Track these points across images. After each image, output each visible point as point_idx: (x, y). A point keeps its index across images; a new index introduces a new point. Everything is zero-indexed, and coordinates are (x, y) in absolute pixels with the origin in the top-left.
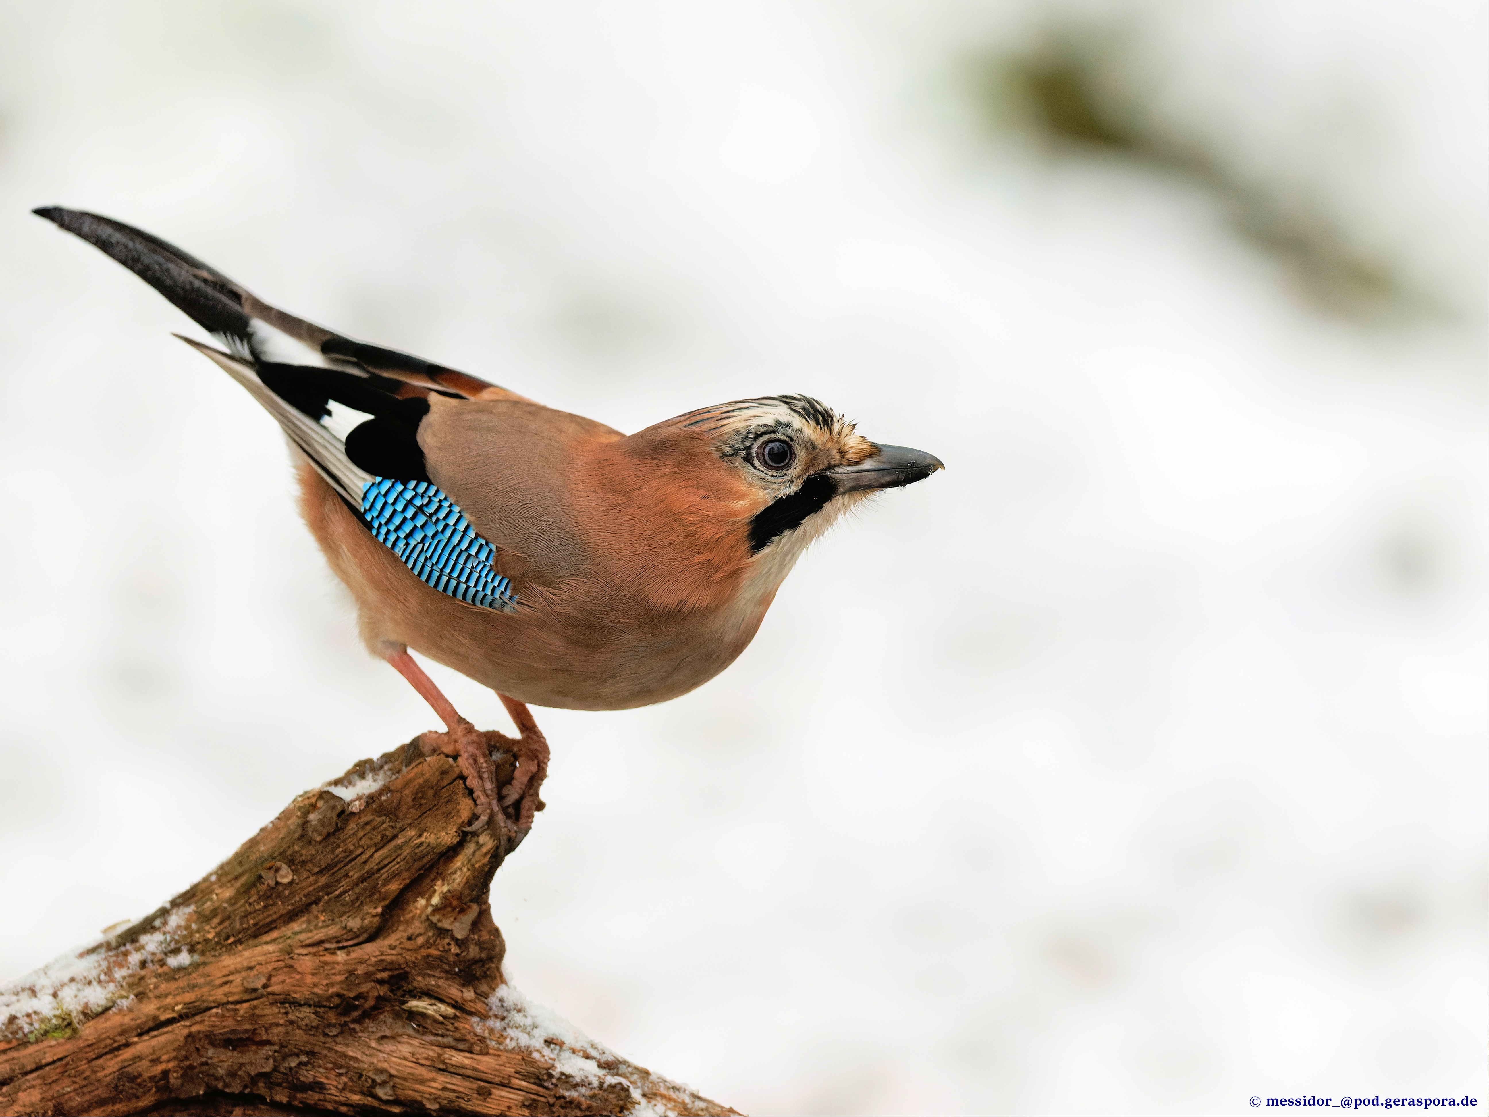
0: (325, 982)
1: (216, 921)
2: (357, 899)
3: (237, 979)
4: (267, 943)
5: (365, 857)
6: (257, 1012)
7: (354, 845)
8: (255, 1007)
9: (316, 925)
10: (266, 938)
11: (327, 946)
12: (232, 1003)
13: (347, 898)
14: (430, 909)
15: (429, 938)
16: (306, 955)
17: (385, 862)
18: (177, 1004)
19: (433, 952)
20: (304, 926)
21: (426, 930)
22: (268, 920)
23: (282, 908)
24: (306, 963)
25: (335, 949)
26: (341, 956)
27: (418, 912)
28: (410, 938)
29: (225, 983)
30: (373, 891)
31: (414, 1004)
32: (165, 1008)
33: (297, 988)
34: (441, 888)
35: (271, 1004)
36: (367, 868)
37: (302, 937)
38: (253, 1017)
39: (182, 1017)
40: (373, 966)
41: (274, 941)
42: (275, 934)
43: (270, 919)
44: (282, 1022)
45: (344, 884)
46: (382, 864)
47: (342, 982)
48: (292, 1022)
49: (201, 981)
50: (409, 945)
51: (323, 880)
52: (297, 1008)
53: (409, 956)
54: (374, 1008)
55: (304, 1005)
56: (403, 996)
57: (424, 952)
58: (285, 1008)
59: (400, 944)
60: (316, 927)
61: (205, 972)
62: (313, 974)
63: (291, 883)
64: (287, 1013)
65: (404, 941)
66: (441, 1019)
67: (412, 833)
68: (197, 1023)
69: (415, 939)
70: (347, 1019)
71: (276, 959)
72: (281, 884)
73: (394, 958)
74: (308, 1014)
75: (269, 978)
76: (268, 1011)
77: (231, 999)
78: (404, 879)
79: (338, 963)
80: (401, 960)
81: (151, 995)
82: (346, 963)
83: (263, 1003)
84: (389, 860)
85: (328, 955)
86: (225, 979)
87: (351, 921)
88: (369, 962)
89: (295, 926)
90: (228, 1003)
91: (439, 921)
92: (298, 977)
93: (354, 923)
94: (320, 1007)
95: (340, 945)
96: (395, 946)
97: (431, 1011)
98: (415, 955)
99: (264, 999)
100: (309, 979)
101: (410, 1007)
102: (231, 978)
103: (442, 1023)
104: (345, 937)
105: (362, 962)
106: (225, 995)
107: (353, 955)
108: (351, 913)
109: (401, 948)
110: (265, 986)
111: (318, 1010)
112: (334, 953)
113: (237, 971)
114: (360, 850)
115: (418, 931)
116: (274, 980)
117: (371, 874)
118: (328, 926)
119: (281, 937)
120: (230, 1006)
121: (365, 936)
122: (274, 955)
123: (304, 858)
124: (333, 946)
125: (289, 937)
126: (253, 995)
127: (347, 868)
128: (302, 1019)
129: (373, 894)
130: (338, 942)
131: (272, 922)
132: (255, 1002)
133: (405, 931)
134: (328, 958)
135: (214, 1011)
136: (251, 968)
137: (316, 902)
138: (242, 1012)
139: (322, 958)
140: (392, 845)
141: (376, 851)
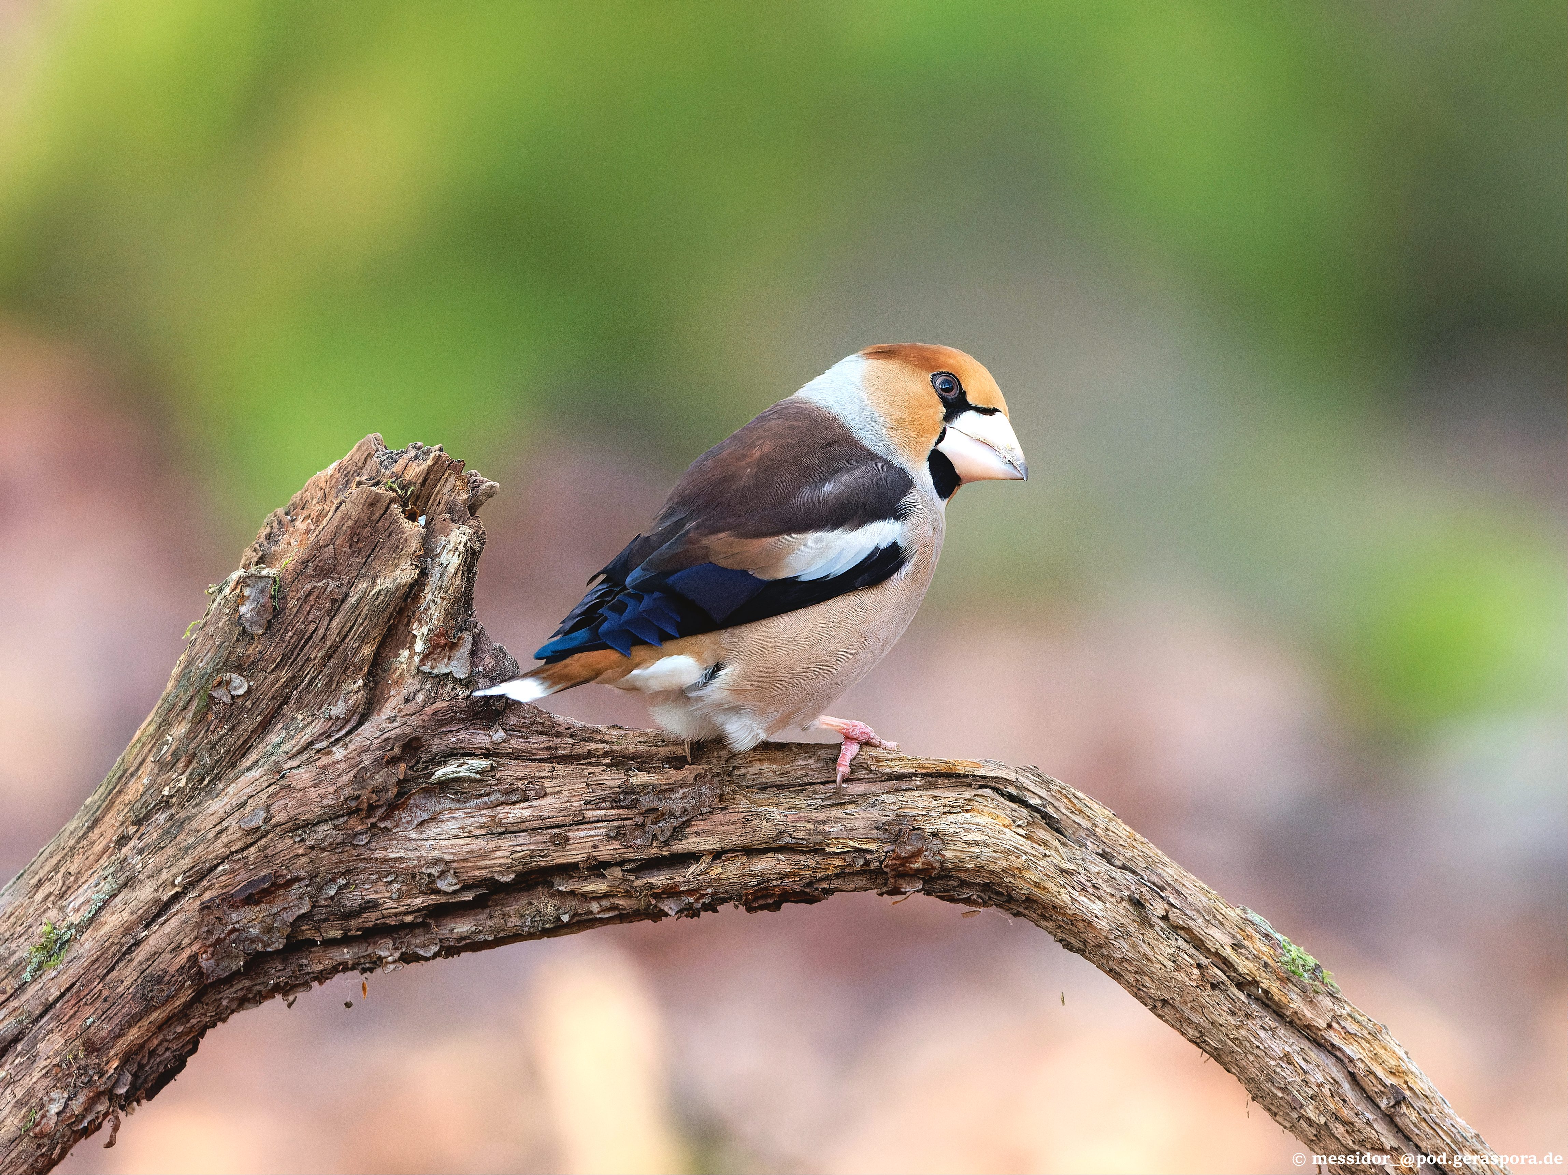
0: (332, 789)
1: (181, 765)
2: (331, 681)
3: (232, 822)
4: (248, 769)
5: (321, 631)
6: (270, 852)
7: (303, 623)
8: (265, 848)
9: (297, 728)
10: (247, 763)
11: (318, 746)
12: (236, 852)
13: (319, 683)
14: (417, 659)
15: (430, 691)
16: (299, 766)
17: (346, 629)
18: (175, 876)
19: (439, 705)
20: (283, 734)
21: (422, 683)
22: (240, 743)
23: (250, 723)
24: (303, 776)
25: (328, 747)
26: (339, 753)
27: (405, 666)
28: (407, 701)
29: (221, 832)
30: (345, 666)
31: (442, 772)
32: (164, 885)
33: (302, 809)
34: (420, 631)
35: (281, 837)
36: (328, 643)
37: (286, 747)
38: (267, 859)
39: (186, 889)
40: (378, 749)
41: (255, 764)
42: (253, 756)
43: (242, 740)
44: (301, 851)
45: (310, 671)
46: (344, 633)
47: (351, 782)
48: (312, 848)
49: (191, 840)
50: (411, 708)
51: (284, 675)
52: (313, 829)
53: (415, 721)
54: (399, 795)
55: (319, 823)
56: (426, 768)
57: (428, 710)
58: (300, 835)
59: (399, 712)
60: (299, 730)
61: (193, 828)
62: (315, 785)
63: (249, 691)
64: (303, 840)
65: (402, 707)
66: (478, 776)
67: (363, 585)
68: (207, 889)
69: (414, 699)
70: (373, 820)
71: (266, 784)
72: (239, 696)
73: (398, 731)
74: (328, 832)
75: (268, 808)
76: (280, 847)
77: (233, 849)
78: (375, 638)
79: (338, 762)
80: (408, 730)
81: (141, 877)
82: (347, 759)
83: (272, 840)
84: (349, 624)
85: (324, 758)
86: (219, 828)
87: (333, 708)
88: (373, 747)
89: (274, 738)
90: (232, 853)
91: (432, 668)
92: (299, 795)
93: (339, 709)
94: (338, 818)
95: (333, 739)
96: (395, 717)
97: (463, 772)
98: (421, 717)
99: (271, 835)
100: (313, 793)
101: (439, 778)
102: (225, 824)
103: (481, 781)
104: (333, 728)
105: (365, 750)
106: (225, 846)
107: (352, 747)
108: (330, 699)
109: (403, 716)
110: (266, 821)
111: (337, 822)
112: (330, 753)
113: (229, 815)
114: (313, 626)
115: (413, 689)
116: (273, 809)
117: (334, 648)
118: (309, 724)
119: (261, 757)
120: (237, 857)
121: (356, 718)
122: (262, 780)
123: (252, 659)
124: (325, 744)
125: (272, 753)
126: (258, 835)
127: (305, 651)
128: (323, 840)
129: (347, 668)
130: (330, 736)
131: (245, 742)
132: (262, 842)
133: (398, 694)
134: (325, 761)
135: (220, 868)
136: (243, 805)
137: (286, 701)
138: (251, 859)
139: (318, 764)
140: (346, 607)
141: (331, 620)
